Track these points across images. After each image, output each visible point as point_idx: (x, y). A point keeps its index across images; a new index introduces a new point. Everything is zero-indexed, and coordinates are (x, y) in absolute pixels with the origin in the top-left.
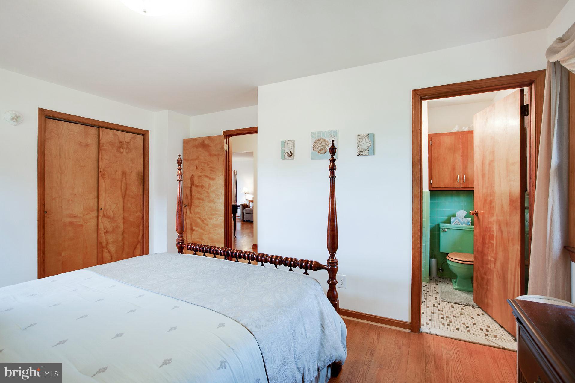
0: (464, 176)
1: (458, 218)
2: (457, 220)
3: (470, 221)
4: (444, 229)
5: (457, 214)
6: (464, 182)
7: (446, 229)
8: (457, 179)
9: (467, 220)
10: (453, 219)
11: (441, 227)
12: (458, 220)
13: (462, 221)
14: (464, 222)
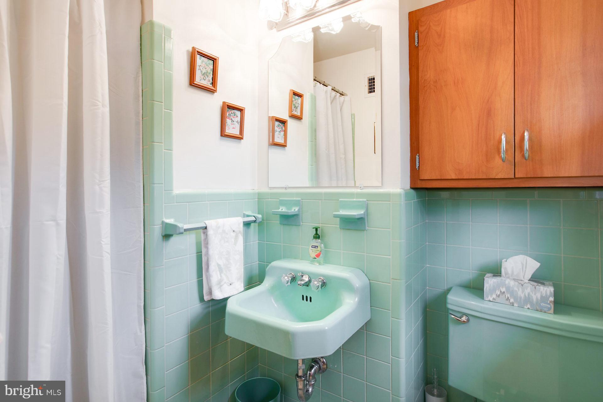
0: (526, 134)
1: (507, 281)
2: (503, 290)
3: (552, 299)
4: (459, 315)
5: (505, 268)
6: (523, 156)
7: (466, 315)
8: (499, 151)
9: (539, 295)
10: (490, 282)
11: (449, 306)
12: (508, 288)
13: (520, 293)
14: (528, 300)
